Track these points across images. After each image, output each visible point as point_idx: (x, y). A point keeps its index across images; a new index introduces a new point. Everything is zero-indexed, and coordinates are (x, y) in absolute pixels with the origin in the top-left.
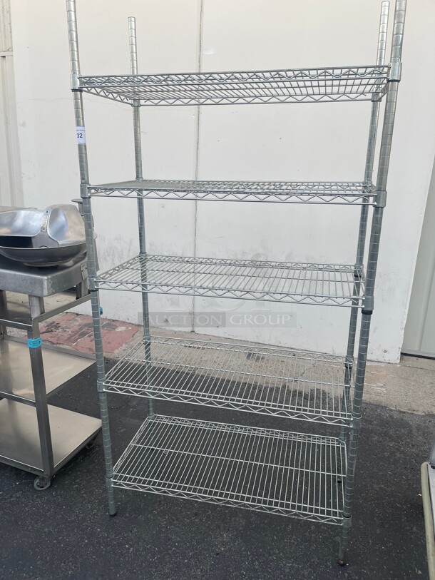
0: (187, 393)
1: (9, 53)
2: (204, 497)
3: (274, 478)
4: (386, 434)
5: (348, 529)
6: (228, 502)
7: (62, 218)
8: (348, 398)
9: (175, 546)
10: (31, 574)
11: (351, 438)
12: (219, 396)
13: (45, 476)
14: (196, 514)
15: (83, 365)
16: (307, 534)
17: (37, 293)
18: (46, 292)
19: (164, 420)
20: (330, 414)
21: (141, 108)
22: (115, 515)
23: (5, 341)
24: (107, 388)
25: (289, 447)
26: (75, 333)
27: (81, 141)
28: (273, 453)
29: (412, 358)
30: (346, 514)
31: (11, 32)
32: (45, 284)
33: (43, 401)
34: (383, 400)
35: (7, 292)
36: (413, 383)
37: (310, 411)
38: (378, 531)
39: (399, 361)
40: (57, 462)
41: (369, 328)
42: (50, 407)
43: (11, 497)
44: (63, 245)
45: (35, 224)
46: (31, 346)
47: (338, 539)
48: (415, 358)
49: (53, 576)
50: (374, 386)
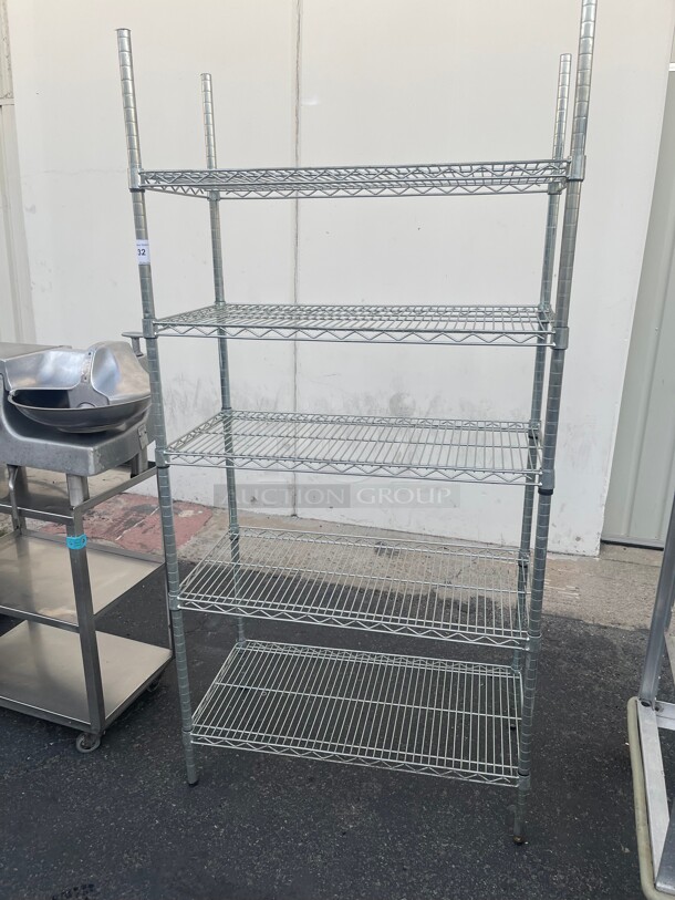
0: (297, 609)
1: (8, 101)
2: (322, 755)
3: (422, 726)
4: (579, 659)
5: (525, 792)
6: (358, 760)
7: (110, 363)
8: (523, 609)
9: (284, 824)
10: (82, 870)
11: (528, 665)
12: (342, 611)
13: (94, 732)
14: (311, 780)
15: (141, 572)
16: (469, 802)
17: (79, 470)
18: (92, 469)
19: (260, 647)
20: (498, 632)
21: (221, 203)
22: (196, 784)
23: (24, 538)
24: (184, 603)
25: (441, 683)
26: (117, 522)
27: (144, 259)
28: (419, 692)
29: (617, 547)
30: (523, 770)
31: (10, 69)
32: (91, 457)
33: (90, 625)
34: (576, 611)
35: (27, 468)
36: (618, 585)
37: (470, 629)
38: (569, 796)
39: (598, 552)
40: (109, 712)
41: (548, 513)
42: (100, 635)
43: (44, 763)
44: (114, 402)
45: (71, 370)
46: (72, 547)
47: (512, 808)
48: (621, 548)
49: (114, 872)
50: (562, 591)
